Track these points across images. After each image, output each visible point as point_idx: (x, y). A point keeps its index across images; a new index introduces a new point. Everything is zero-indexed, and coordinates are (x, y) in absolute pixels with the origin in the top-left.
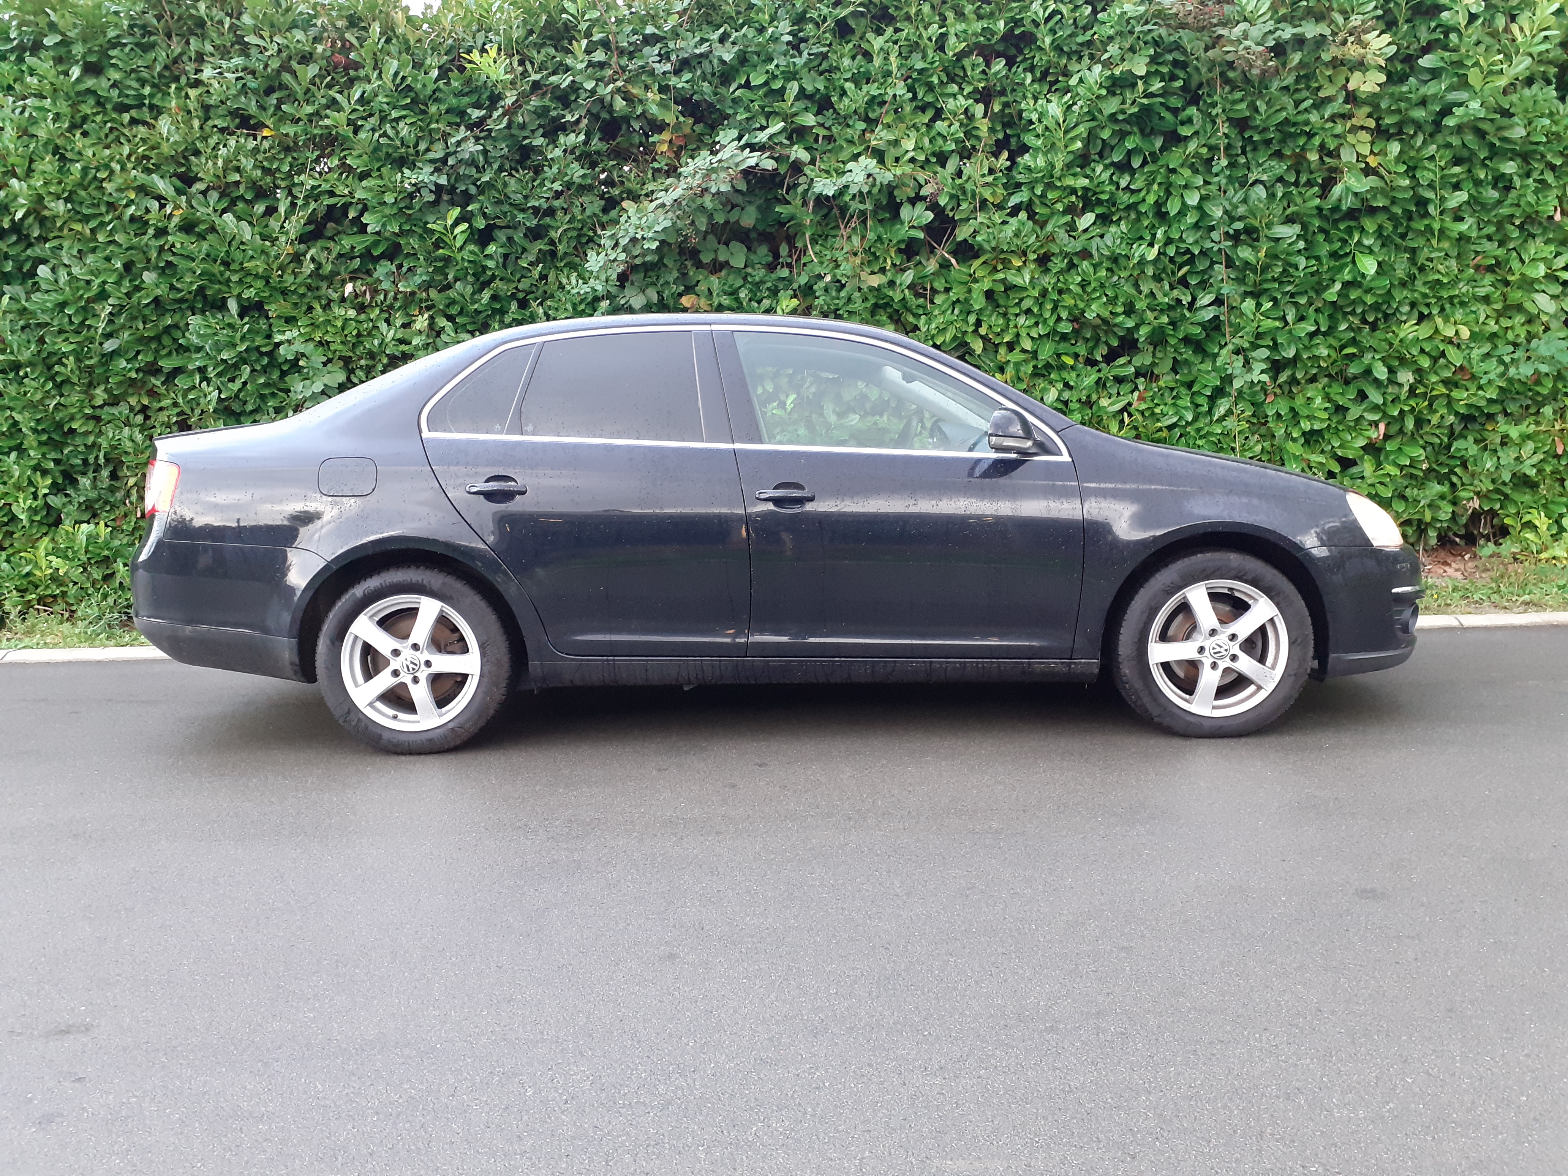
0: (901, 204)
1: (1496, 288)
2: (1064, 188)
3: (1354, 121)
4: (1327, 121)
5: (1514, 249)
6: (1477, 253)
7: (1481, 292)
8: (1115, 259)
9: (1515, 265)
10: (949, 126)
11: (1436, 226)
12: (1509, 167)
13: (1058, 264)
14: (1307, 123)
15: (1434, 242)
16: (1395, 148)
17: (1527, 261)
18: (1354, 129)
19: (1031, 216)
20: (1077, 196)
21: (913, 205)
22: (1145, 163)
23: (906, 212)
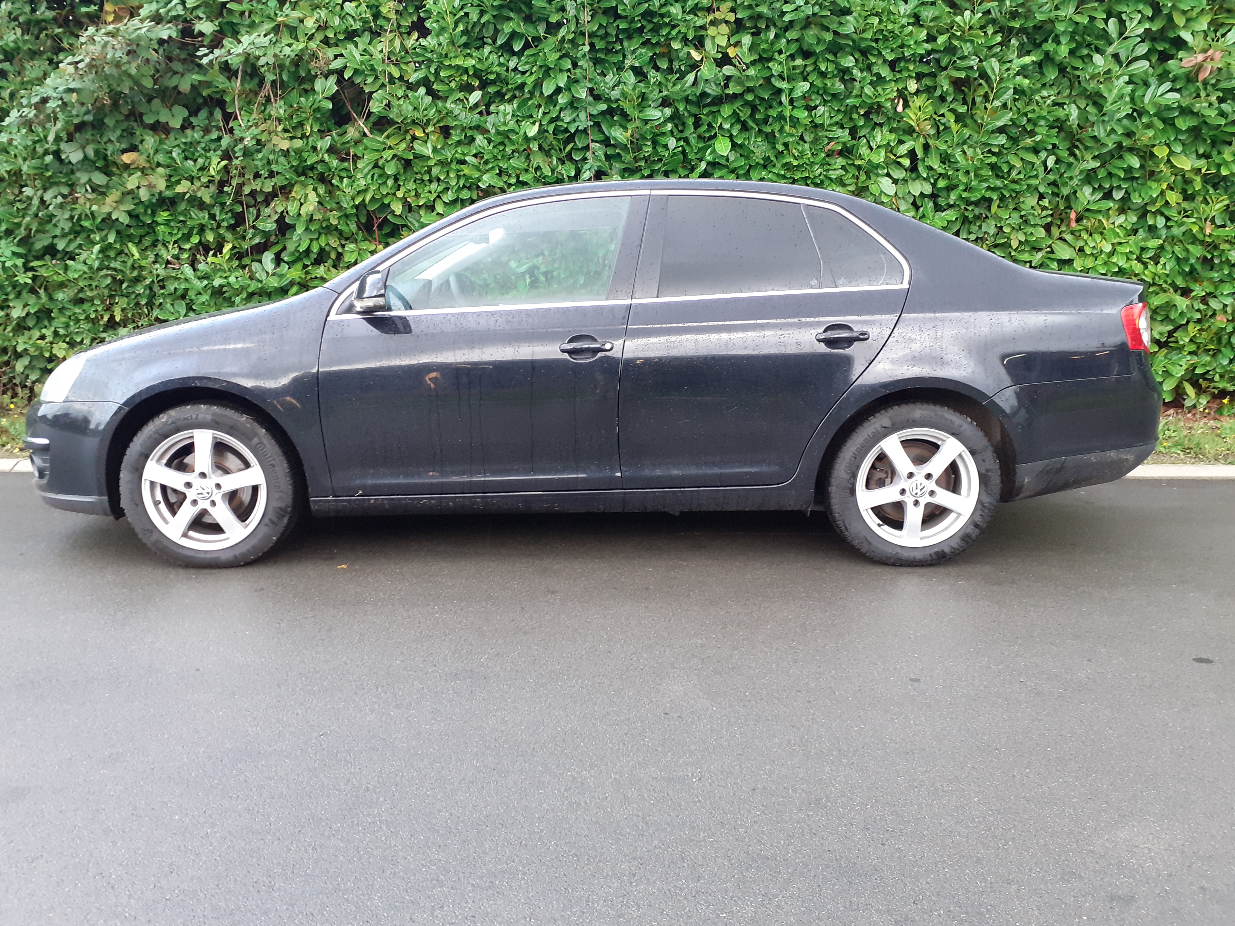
0: (316, 76)
1: (847, 171)
2: (458, 67)
3: (717, 15)
4: (689, 13)
5: (864, 136)
6: (831, 139)
7: (833, 175)
8: (505, 135)
9: (864, 151)
10: (357, 7)
11: (787, 114)
12: (848, 62)
13: (456, 136)
14: (668, 14)
15: (787, 128)
16: (747, 40)
17: (874, 147)
18: (713, 23)
19: (430, 92)
20: (468, 76)
21: (326, 78)
22: (527, 46)
23: (319, 85)
